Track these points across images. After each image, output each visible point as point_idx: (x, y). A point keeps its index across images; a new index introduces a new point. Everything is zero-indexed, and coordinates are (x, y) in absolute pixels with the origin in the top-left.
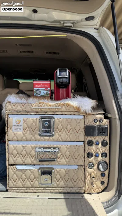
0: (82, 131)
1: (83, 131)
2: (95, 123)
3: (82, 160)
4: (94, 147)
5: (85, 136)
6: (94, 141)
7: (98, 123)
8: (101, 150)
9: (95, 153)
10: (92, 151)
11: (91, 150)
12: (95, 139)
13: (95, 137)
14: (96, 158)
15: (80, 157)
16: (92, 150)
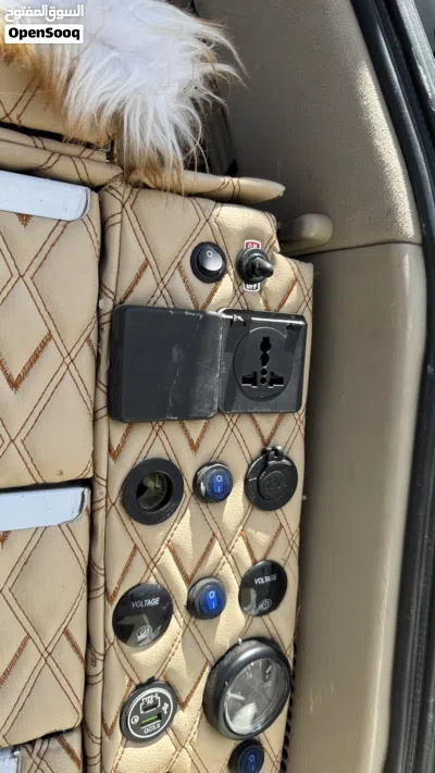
0: (70, 360)
1: (85, 361)
2: (202, 289)
3: (61, 678)
4: (183, 527)
5: (104, 424)
6: (189, 466)
7: (227, 284)
8: (240, 546)
9: (187, 580)
10: (163, 571)
11: (153, 562)
12: (194, 447)
13: (195, 429)
14: (201, 624)
15: (48, 654)
16: (167, 559)
